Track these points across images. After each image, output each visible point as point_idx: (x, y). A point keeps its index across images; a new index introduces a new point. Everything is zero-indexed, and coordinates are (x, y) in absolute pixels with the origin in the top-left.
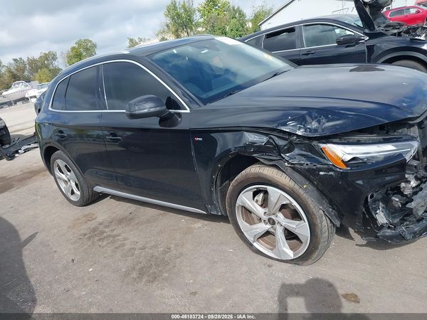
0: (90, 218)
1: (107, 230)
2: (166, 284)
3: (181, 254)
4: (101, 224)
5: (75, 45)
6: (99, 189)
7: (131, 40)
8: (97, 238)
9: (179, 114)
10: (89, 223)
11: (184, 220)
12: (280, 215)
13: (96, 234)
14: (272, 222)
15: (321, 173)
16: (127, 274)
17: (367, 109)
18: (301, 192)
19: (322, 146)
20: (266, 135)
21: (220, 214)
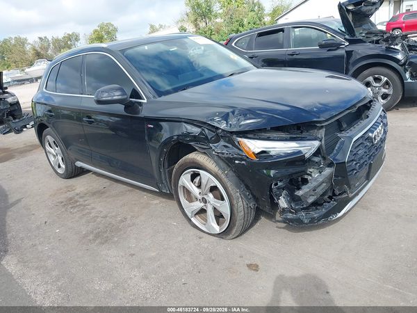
0: (69, 189)
1: (81, 200)
2: (114, 246)
3: (134, 224)
4: (77, 195)
5: (97, 28)
6: (79, 164)
7: (152, 27)
8: (70, 206)
9: (140, 104)
10: (69, 193)
11: (146, 196)
12: (211, 195)
13: (71, 202)
14: (205, 201)
15: (237, 162)
16: (86, 236)
17: (281, 111)
18: (223, 176)
19: (239, 139)
20: (200, 127)
21: (168, 192)
